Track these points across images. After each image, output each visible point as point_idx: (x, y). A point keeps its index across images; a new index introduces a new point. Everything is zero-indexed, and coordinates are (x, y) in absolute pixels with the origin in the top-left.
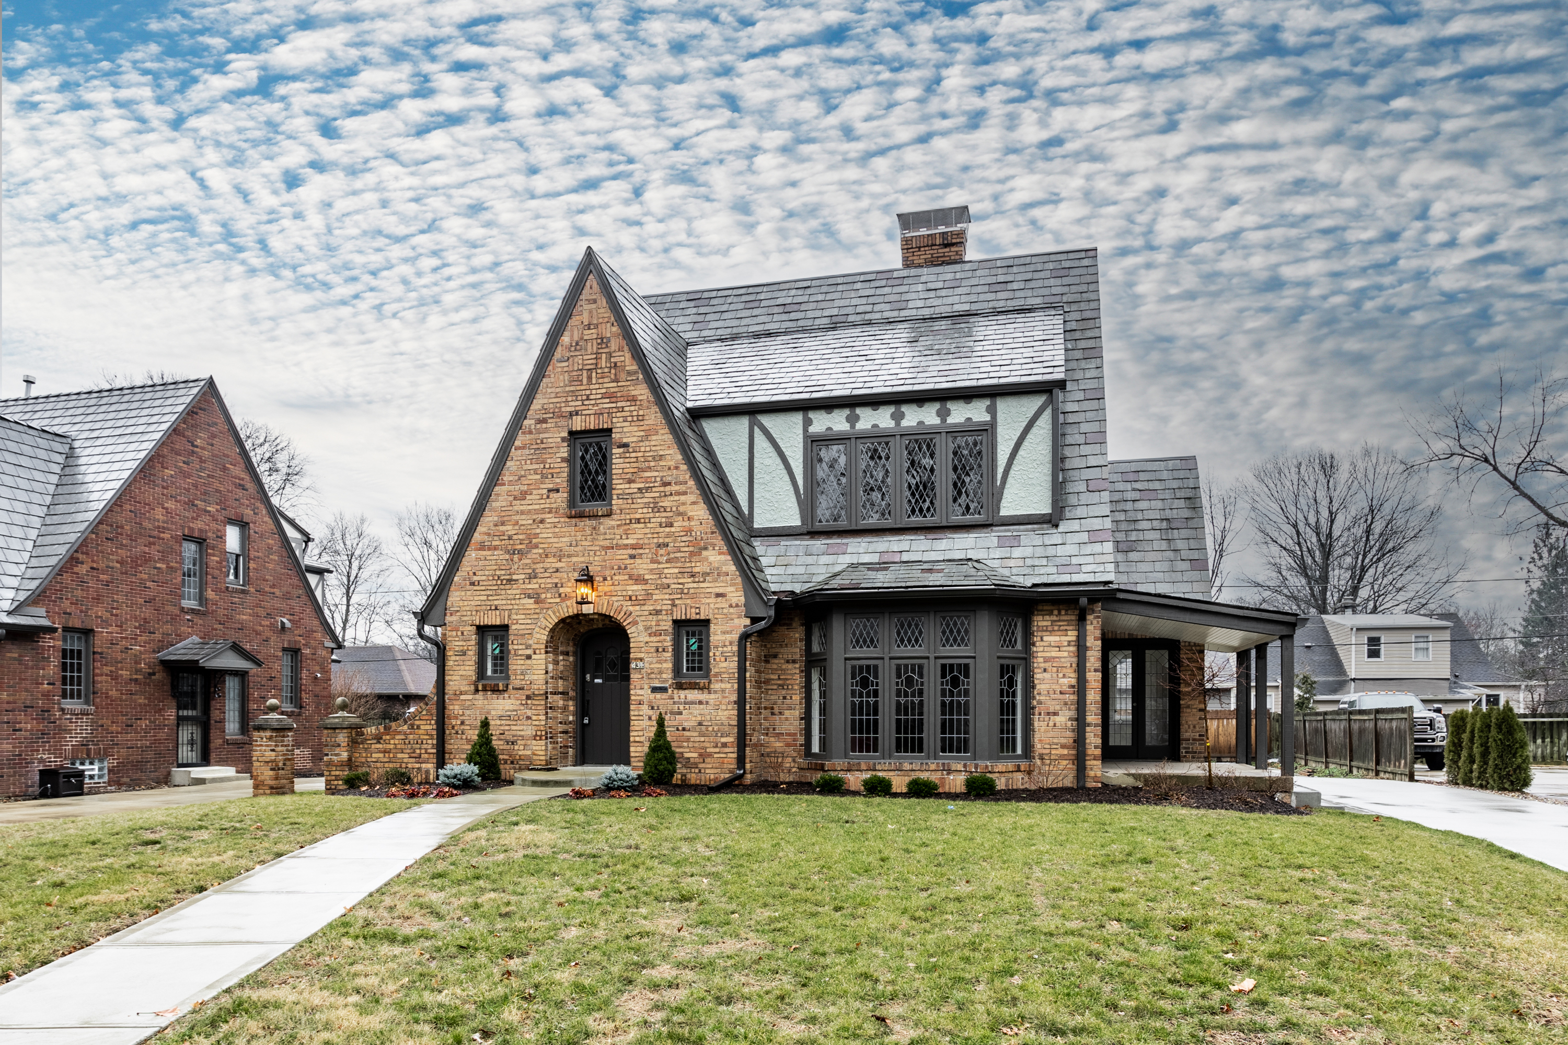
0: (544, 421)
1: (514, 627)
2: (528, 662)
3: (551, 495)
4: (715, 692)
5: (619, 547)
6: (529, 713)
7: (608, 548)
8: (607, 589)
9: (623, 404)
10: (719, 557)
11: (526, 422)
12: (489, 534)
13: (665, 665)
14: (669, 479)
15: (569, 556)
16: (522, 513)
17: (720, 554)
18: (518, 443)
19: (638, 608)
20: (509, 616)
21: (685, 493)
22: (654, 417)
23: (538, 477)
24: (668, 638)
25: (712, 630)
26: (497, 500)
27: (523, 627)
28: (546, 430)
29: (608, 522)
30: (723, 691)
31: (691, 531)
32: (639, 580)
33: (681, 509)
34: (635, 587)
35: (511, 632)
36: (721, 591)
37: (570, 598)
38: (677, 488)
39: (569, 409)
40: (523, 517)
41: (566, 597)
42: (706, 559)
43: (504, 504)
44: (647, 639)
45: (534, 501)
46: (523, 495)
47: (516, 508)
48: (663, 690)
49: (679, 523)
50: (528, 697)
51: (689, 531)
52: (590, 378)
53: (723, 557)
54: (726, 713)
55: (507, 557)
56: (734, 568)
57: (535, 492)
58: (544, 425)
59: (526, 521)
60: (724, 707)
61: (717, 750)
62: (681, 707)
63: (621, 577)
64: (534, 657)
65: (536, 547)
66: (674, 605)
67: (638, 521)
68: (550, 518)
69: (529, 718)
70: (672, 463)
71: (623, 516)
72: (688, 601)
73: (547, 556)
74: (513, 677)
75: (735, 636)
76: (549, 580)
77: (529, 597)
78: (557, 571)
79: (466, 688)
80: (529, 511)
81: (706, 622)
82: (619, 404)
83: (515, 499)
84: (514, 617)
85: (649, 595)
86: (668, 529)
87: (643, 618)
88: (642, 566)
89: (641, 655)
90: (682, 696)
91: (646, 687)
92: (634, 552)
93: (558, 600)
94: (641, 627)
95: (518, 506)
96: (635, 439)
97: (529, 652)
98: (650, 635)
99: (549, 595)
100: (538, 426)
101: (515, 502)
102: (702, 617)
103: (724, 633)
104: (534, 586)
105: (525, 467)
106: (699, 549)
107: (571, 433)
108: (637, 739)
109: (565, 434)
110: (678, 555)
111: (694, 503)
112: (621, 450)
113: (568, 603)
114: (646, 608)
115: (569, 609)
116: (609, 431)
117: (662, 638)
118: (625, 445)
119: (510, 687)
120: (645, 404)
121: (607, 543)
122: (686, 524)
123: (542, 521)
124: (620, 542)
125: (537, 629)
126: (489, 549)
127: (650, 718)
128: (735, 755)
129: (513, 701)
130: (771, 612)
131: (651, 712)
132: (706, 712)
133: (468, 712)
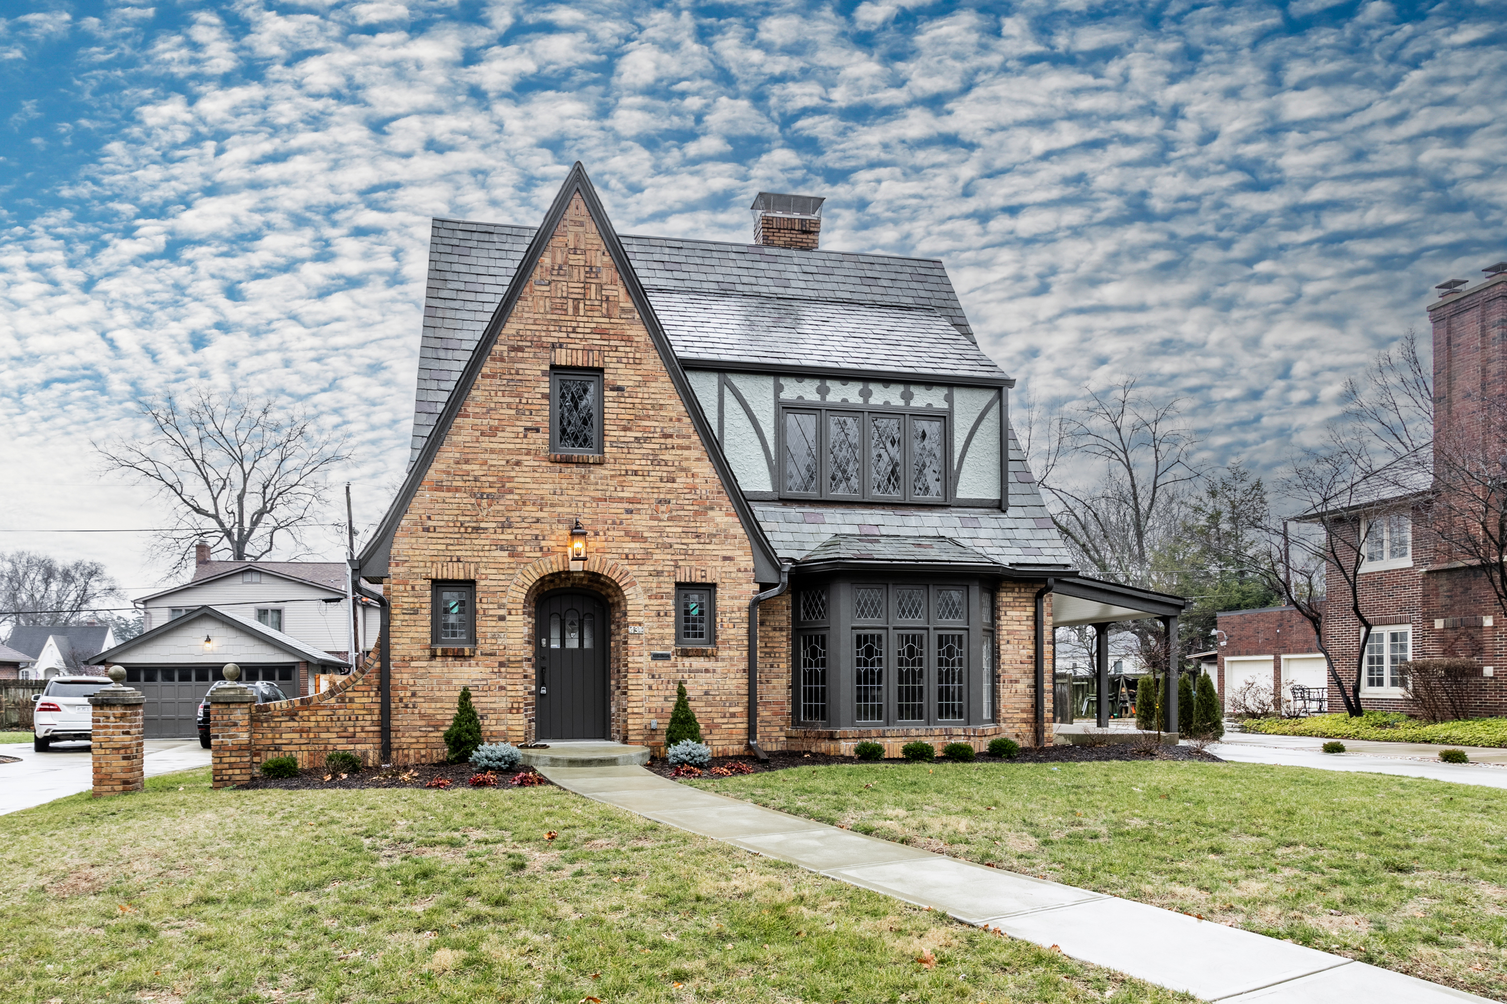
0: (520, 349)
1: (482, 583)
2: (502, 623)
3: (529, 435)
4: (723, 660)
5: (612, 499)
6: (503, 682)
7: (600, 500)
8: (598, 545)
9: (617, 343)
10: (726, 519)
11: (497, 348)
12: (448, 473)
13: (667, 631)
14: (669, 431)
15: (552, 505)
16: (492, 451)
17: (727, 515)
18: (485, 370)
19: (635, 568)
20: (476, 570)
21: (688, 448)
22: (652, 362)
23: (513, 412)
24: (671, 602)
25: (718, 595)
26: (458, 434)
27: (495, 583)
28: (522, 360)
29: (599, 471)
30: (731, 659)
31: (695, 489)
32: (637, 537)
33: (685, 464)
34: (633, 545)
35: (478, 588)
36: (728, 554)
37: (554, 553)
38: (680, 441)
39: (551, 340)
40: (494, 456)
41: (549, 552)
42: (712, 519)
43: (468, 439)
44: (647, 602)
45: (507, 439)
46: (493, 431)
47: (484, 445)
48: (666, 657)
49: (682, 480)
50: (501, 664)
51: (693, 489)
52: (576, 309)
53: (730, 519)
54: (734, 682)
55: (473, 501)
56: (742, 531)
57: (508, 429)
58: (520, 354)
59: (497, 461)
60: (732, 676)
61: (725, 720)
63: (616, 533)
64: (509, 618)
65: (511, 492)
66: (676, 566)
67: (635, 473)
68: (528, 461)
69: (502, 688)
70: (674, 415)
71: (617, 466)
72: (693, 564)
73: (524, 503)
74: (480, 641)
75: (746, 602)
76: (527, 531)
77: (502, 549)
78: (538, 521)
79: (419, 653)
80: (501, 451)
81: (714, 585)
82: (612, 343)
83: (482, 434)
84: (484, 571)
85: (648, 554)
86: (669, 485)
87: (642, 579)
88: (641, 522)
89: (640, 619)
90: (687, 664)
91: (646, 654)
92: (631, 506)
93: (539, 554)
94: (639, 588)
95: (486, 442)
96: (631, 383)
97: (502, 612)
98: (650, 597)
99: (527, 548)
100: (513, 354)
101: (482, 439)
102: (709, 581)
103: (732, 598)
104: (508, 536)
105: (495, 399)
106: (704, 509)
107: (553, 367)
108: (636, 710)
109: (547, 368)
110: (682, 513)
111: (698, 459)
112: (615, 393)
113: (553, 558)
114: (645, 568)
115: (551, 565)
116: (601, 370)
117: (664, 601)
118: (620, 389)
119: (478, 653)
120: (643, 347)
121: (599, 494)
122: (690, 480)
123: (518, 463)
124: (615, 494)
125: (513, 587)
126: (449, 490)
127: (650, 688)
128: (745, 725)
129: (481, 669)
130: (785, 579)
131: (651, 681)
132: (713, 681)
133: (421, 682)
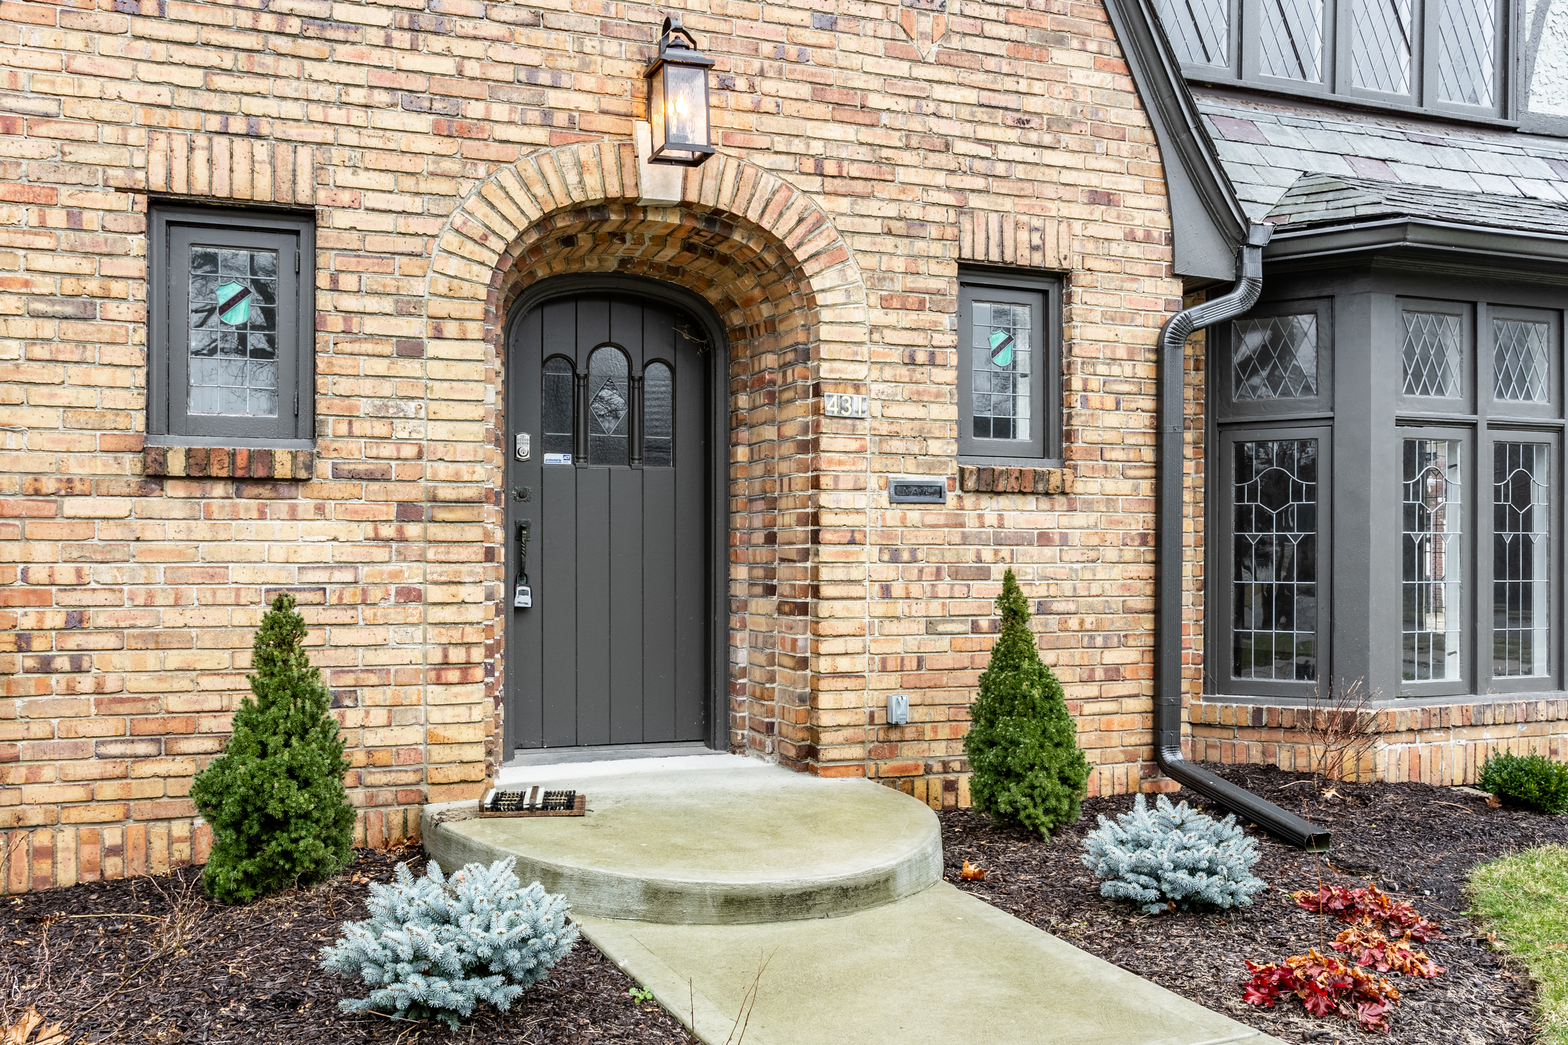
1: (341, 218)
2: (411, 367)
4: (1089, 506)
6: (412, 575)
10: (1096, 77)
13: (936, 411)
17: (1099, 66)
19: (843, 204)
20: (318, 168)
24: (946, 321)
25: (1077, 308)
27: (386, 223)
30: (1110, 500)
32: (848, 106)
34: (835, 131)
35: (324, 237)
36: (1105, 183)
37: (588, 133)
41: (574, 128)
42: (1061, 74)
44: (878, 316)
48: (933, 494)
50: (408, 511)
54: (1117, 572)
56: (1139, 118)
60: (1111, 554)
61: (1092, 690)
62: (987, 554)
63: (784, 89)
64: (433, 348)
66: (962, 210)
69: (409, 595)
72: (1007, 204)
74: (332, 427)
76: (501, 53)
77: (411, 105)
78: (537, 21)
79: (102, 465)
81: (1062, 277)
84: (345, 177)
85: (882, 164)
87: (863, 243)
88: (858, 62)
89: (859, 372)
90: (991, 518)
91: (873, 482)
92: (829, 5)
93: (540, 135)
94: (853, 271)
97: (411, 326)
98: (886, 304)
99: (499, 110)
102: (1052, 263)
103: (1111, 318)
106: (1041, 39)
108: (844, 664)
110: (975, 46)
113: (586, 152)
114: (871, 207)
117: (926, 318)
119: (324, 467)
125: (450, 240)
127: (886, 592)
128: (1145, 704)
129: (340, 529)
130: (1253, 267)
131: (888, 572)
132: (1061, 570)
133: (106, 573)
